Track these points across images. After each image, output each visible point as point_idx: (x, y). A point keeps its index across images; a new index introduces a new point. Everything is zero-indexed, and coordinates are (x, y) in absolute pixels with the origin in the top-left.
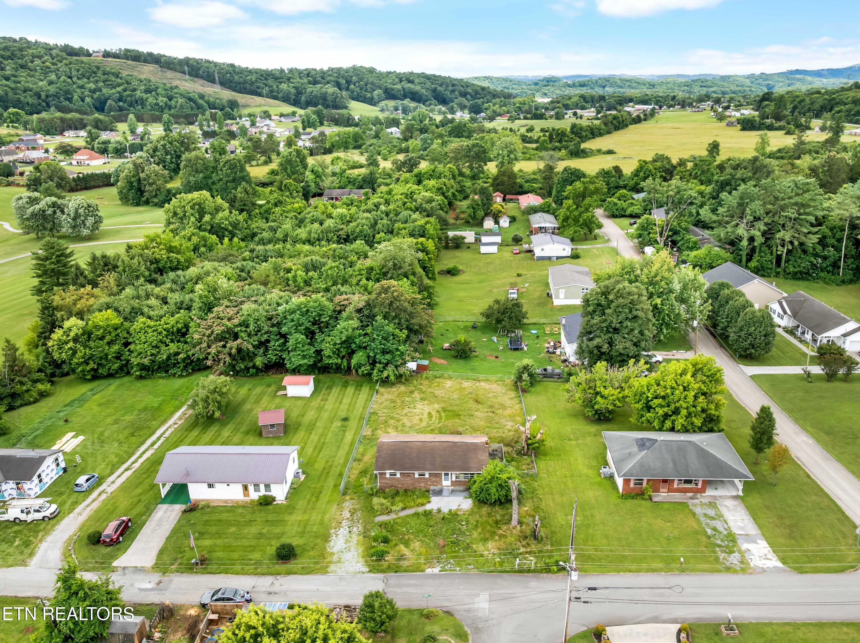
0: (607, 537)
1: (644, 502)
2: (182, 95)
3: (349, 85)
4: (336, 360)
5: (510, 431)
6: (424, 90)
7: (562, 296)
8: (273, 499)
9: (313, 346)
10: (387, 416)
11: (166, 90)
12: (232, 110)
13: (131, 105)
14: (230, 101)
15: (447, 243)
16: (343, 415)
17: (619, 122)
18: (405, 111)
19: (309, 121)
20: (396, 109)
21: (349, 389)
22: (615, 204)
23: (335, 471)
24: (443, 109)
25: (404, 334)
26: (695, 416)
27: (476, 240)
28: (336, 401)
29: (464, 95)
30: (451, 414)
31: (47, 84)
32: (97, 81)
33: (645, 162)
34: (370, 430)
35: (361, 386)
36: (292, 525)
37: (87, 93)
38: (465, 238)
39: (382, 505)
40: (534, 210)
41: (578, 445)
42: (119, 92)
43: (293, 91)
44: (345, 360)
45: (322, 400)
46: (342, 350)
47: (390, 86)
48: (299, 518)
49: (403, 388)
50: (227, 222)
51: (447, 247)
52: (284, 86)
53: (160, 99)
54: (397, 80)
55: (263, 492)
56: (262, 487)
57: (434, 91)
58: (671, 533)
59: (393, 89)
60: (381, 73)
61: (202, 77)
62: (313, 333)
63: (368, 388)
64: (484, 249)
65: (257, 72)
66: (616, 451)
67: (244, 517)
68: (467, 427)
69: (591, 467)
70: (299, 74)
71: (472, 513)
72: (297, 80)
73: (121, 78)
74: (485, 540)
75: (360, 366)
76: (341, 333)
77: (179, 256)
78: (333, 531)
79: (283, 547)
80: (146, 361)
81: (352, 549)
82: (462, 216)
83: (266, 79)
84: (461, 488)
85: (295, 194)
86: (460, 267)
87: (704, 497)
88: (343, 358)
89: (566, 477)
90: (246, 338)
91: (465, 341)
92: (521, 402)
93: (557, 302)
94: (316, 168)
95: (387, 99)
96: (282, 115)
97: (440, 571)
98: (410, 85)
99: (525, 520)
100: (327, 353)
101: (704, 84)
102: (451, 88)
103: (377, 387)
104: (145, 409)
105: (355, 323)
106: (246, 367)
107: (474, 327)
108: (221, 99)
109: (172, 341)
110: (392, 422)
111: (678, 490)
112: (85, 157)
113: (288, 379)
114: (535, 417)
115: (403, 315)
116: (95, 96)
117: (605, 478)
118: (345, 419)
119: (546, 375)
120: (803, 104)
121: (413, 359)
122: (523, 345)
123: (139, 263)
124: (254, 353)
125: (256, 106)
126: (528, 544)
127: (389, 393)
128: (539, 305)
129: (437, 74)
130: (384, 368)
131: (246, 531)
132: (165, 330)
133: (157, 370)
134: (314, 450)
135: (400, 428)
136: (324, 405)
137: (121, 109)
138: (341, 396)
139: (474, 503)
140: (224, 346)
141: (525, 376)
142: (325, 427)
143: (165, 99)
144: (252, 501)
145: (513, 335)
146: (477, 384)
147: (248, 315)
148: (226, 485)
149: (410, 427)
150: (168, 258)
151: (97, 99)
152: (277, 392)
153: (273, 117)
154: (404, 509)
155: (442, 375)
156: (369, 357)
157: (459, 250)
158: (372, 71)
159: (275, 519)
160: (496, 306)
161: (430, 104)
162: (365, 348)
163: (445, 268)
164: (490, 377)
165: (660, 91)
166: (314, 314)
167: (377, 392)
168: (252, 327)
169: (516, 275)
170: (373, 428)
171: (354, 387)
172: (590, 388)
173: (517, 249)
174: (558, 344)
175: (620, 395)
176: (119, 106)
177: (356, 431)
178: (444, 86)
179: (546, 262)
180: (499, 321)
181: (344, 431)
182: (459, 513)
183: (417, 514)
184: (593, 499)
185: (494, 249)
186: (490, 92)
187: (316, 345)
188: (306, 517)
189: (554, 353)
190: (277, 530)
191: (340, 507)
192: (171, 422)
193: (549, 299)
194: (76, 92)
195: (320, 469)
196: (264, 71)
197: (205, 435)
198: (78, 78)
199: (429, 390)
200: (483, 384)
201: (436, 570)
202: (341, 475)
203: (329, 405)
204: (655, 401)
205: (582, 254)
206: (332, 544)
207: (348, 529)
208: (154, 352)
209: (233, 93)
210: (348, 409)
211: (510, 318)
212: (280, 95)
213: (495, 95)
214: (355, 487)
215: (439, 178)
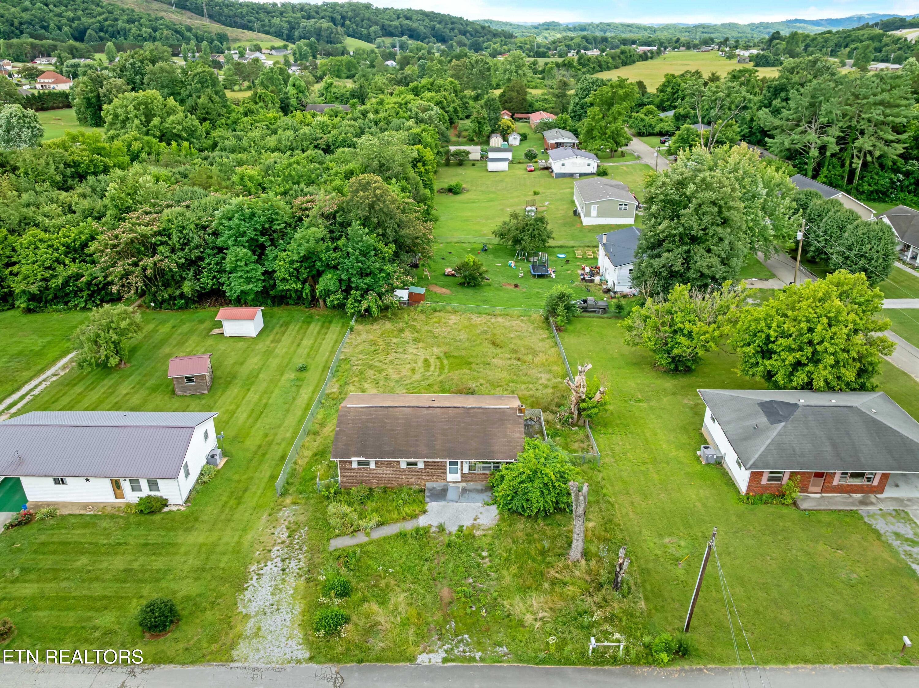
0: (741, 581)
1: (785, 511)
2: (168, 27)
3: (345, 21)
4: (294, 285)
5: (546, 387)
6: (422, 28)
7: (594, 213)
8: (164, 503)
9: (263, 265)
10: (363, 365)
11: (150, 21)
12: (221, 43)
13: (113, 36)
14: (218, 34)
15: (448, 160)
16: (299, 362)
17: (626, 57)
18: (403, 47)
19: (300, 54)
20: (394, 46)
21: (312, 326)
22: (642, 120)
23: (276, 451)
24: (442, 47)
25: (391, 249)
26: (844, 366)
27: (482, 157)
28: (293, 342)
29: (464, 33)
30: (457, 361)
31: (20, 11)
32: (76, 10)
33: (673, 75)
34: (337, 385)
35: (330, 322)
36: (186, 553)
37: (64, 21)
38: (469, 153)
39: (344, 516)
40: (549, 126)
41: (652, 409)
42: (99, 22)
43: (286, 25)
44: (307, 285)
45: (272, 342)
46: (302, 270)
47: (387, 22)
48: (201, 539)
49: (388, 325)
50: (180, 127)
51: (447, 164)
52: (276, 21)
53: (144, 29)
54: (394, 16)
55: (145, 491)
56: (144, 483)
57: (433, 28)
58: (852, 572)
59: (390, 26)
60: (377, 9)
61: (189, 10)
62: (263, 247)
63: (340, 324)
64: (492, 166)
65: (247, 5)
66: (729, 422)
67: (108, 536)
68: (481, 381)
69: (680, 447)
70: (293, 8)
71: (498, 534)
72: (290, 15)
73: (102, 7)
74: (525, 590)
75: (327, 293)
76: (300, 245)
77: (107, 160)
78: (253, 568)
79: (151, 608)
80: (33, 289)
81: (284, 607)
82: (465, 133)
83: (257, 13)
84: (479, 485)
85: (270, 105)
86: (464, 186)
87: (882, 500)
88: (305, 281)
89: (645, 463)
90: (168, 254)
91: (474, 262)
92: (556, 344)
93: (586, 221)
94: (298, 82)
95: (384, 36)
96: (273, 48)
97: (445, 660)
98: (407, 22)
99: (593, 549)
100: (280, 274)
101: (705, 30)
102: (450, 26)
103: (352, 323)
104: (20, 353)
105: (320, 231)
106: (170, 296)
107: (485, 250)
108: (209, 33)
109: (74, 260)
110: (370, 373)
111: (840, 489)
112: (50, 81)
113: (223, 311)
114: (590, 366)
115: (388, 223)
116: (74, 25)
117: (708, 464)
118: (303, 369)
119: (587, 309)
120: (815, 42)
121: (404, 286)
122: (550, 271)
123: (48, 164)
124: (181, 276)
125: (247, 41)
126: (604, 599)
127: (368, 332)
128: (565, 225)
129: (436, 11)
130: (362, 296)
131: (104, 565)
132: (64, 246)
133: (52, 300)
134: (249, 416)
135: (381, 383)
136: (274, 349)
137: (101, 39)
138: (300, 336)
139: (501, 513)
140: (136, 265)
141: (561, 309)
142: (271, 381)
143: (149, 30)
144: (129, 506)
145: (536, 258)
146: (493, 320)
147: (169, 220)
148: (83, 480)
149: (397, 382)
150: (92, 161)
151: (76, 29)
152: (211, 330)
153: (263, 51)
154: (380, 524)
155: (444, 306)
156: (340, 281)
157: (462, 167)
158: (368, 7)
159: (160, 540)
160: (514, 221)
161: (429, 42)
162: (335, 267)
163: (446, 186)
164: (510, 310)
165: (663, 36)
166: (263, 218)
167: (352, 330)
168: (175, 239)
169: (532, 193)
170: (342, 383)
171: (320, 324)
172: (663, 324)
173: (532, 166)
174: (596, 271)
175: (716, 333)
176: (100, 37)
177: (317, 386)
178: (443, 23)
179: (567, 180)
180: (517, 241)
181: (299, 387)
182: (477, 533)
183: (402, 536)
184: (698, 504)
185: (504, 166)
186: (490, 32)
187: (267, 263)
188: (213, 538)
189: (592, 281)
190: (158, 563)
191: (273, 520)
192: (49, 373)
193: (576, 218)
194: (52, 20)
195: (253, 448)
196: (255, 4)
197: (92, 393)
198: (55, 6)
199: (426, 328)
200: (500, 319)
201: (437, 658)
202: (283, 458)
203: (281, 349)
204: (781, 341)
205: (609, 171)
206: (248, 595)
207: (280, 564)
208: (47, 275)
209: (223, 27)
210: (308, 355)
211: (533, 237)
212: (272, 30)
213: (495, 35)
214: (304, 481)
215: (438, 91)
